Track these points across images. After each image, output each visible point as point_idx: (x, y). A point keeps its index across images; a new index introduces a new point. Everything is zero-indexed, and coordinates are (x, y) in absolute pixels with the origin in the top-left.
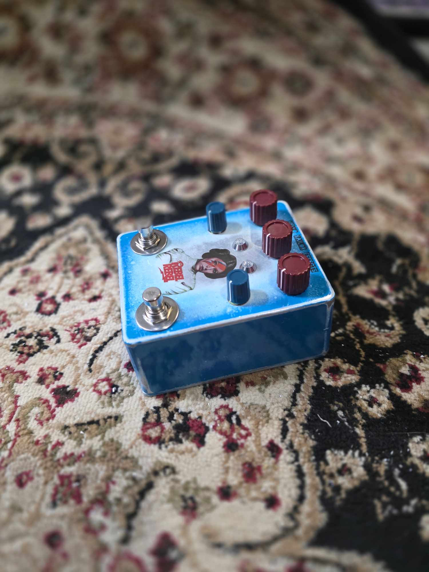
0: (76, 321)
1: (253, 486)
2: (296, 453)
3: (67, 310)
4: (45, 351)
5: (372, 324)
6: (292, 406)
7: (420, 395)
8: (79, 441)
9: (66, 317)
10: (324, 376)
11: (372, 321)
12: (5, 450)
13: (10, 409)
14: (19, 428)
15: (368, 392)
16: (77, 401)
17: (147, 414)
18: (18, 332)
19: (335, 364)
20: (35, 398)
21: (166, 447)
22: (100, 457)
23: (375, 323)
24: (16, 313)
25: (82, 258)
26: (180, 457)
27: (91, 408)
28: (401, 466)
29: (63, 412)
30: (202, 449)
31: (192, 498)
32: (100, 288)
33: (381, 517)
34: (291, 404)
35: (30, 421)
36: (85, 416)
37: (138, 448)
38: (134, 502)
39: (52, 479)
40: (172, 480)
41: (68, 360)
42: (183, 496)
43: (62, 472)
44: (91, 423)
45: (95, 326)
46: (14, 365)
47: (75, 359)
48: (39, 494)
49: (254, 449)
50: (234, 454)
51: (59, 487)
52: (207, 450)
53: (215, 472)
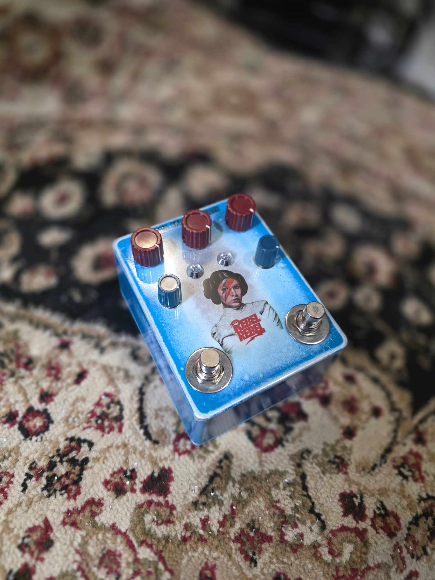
0: (86, 412)
1: (359, 413)
2: (363, 369)
3: (62, 410)
4: (89, 464)
8: (218, 502)
9: (70, 416)
12: (161, 574)
13: (121, 542)
14: (154, 547)
16: (177, 476)
17: (249, 433)
18: (32, 473)
20: (135, 509)
21: (287, 441)
22: (249, 496)
25: (18, 346)
26: (302, 438)
27: (195, 468)
29: (177, 496)
30: (309, 420)
32: (74, 362)
35: (155, 531)
36: (200, 480)
37: (268, 462)
38: (305, 498)
39: (231, 548)
40: (313, 459)
41: (123, 452)
42: (330, 461)
43: (232, 536)
44: (212, 479)
45: (112, 402)
46: (71, 504)
47: (129, 446)
48: (234, 568)
49: (339, 389)
50: (332, 404)
51: (243, 548)
52: (314, 418)
53: (331, 427)
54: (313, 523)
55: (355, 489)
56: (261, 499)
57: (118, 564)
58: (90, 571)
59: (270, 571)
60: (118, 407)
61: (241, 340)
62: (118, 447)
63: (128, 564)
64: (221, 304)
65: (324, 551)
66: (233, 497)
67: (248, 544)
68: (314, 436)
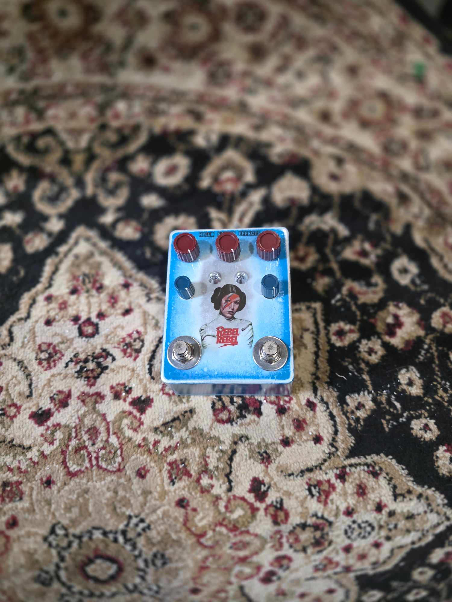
0: (120, 337)
1: (303, 433)
2: (327, 403)
3: (107, 328)
4: (107, 371)
5: (361, 284)
7: (402, 338)
8: (171, 436)
9: (110, 335)
10: (334, 339)
11: (361, 282)
12: (117, 457)
13: (104, 426)
14: (120, 439)
16: (155, 406)
17: (214, 404)
18: (74, 359)
19: (339, 327)
20: (120, 412)
21: (236, 423)
22: (192, 443)
23: (364, 283)
24: (63, 342)
25: (97, 274)
26: (248, 427)
27: (168, 408)
28: (395, 393)
29: (148, 418)
30: (261, 418)
32: (128, 300)
33: (387, 430)
34: (315, 369)
35: (125, 431)
36: (166, 416)
37: (216, 429)
38: (227, 465)
39: (164, 467)
40: (248, 444)
41: (130, 374)
42: (259, 453)
43: (168, 461)
44: (174, 420)
45: (139, 338)
46: (87, 389)
47: (136, 372)
48: (159, 479)
49: (298, 408)
50: (285, 416)
51: (171, 471)
52: (266, 418)
53: (275, 431)
54: (224, 483)
55: (267, 480)
56: (198, 449)
57: (97, 438)
58: (80, 432)
59: (180, 493)
60: (141, 343)
61: (217, 343)
62: (128, 369)
63: (102, 440)
64: (219, 311)
65: (222, 505)
66: (181, 438)
67: (175, 471)
68: (258, 430)
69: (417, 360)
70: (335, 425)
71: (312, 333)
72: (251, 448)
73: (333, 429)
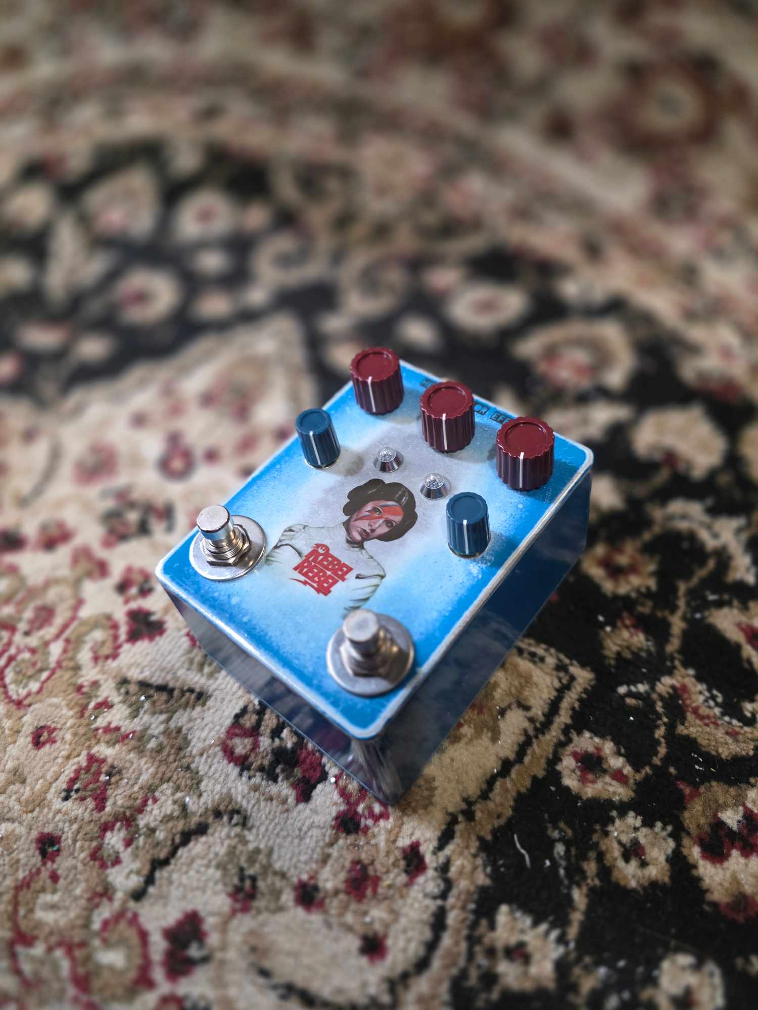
1: (353, 906)
2: (449, 885)
4: (146, 539)
5: (713, 698)
6: (479, 797)
7: (735, 880)
8: (135, 711)
10: (568, 763)
11: (715, 692)
12: (37, 680)
13: (65, 618)
14: (65, 656)
15: (636, 829)
16: (157, 644)
17: (244, 711)
19: (599, 749)
20: (105, 614)
21: (250, 778)
22: (152, 750)
23: (720, 699)
26: (263, 804)
27: (172, 663)
28: (626, 995)
29: (131, 654)
30: (301, 806)
31: (254, 879)
34: (479, 793)
35: (83, 649)
36: (158, 673)
37: (210, 760)
38: (169, 843)
39: (78, 755)
40: (237, 835)
42: (242, 870)
43: (94, 751)
44: (162, 688)
46: (96, 546)
48: (55, 769)
49: (382, 845)
50: (346, 839)
51: (83, 772)
52: (308, 812)
53: (306, 853)
55: (213, 939)
56: (152, 770)
57: (40, 628)
58: (30, 601)
59: (60, 825)
61: (295, 569)
63: (42, 638)
64: (347, 517)
65: (105, 912)
66: (146, 729)
67: (89, 777)
68: (276, 825)
69: (739, 962)
70: (432, 946)
71: (532, 720)
72: (235, 847)
73: (422, 952)
